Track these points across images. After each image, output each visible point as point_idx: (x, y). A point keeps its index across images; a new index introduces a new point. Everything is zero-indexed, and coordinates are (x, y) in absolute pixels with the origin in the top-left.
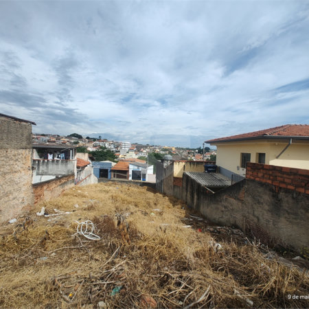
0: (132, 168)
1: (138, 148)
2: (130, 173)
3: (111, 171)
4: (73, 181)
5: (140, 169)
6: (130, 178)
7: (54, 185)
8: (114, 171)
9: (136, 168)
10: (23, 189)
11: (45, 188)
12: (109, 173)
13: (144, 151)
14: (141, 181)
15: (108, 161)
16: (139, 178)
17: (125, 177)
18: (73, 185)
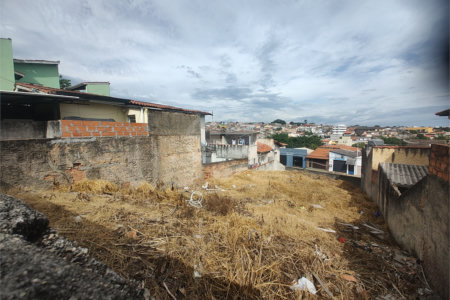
0: (332, 157)
1: (359, 131)
2: (331, 162)
3: (307, 159)
4: (247, 165)
5: (346, 159)
6: (331, 170)
7: (223, 167)
8: (310, 159)
9: (339, 157)
10: (195, 166)
11: (214, 167)
12: (304, 162)
13: (368, 136)
14: (347, 173)
15: (304, 148)
16: (344, 170)
17: (324, 168)
18: (246, 169)
